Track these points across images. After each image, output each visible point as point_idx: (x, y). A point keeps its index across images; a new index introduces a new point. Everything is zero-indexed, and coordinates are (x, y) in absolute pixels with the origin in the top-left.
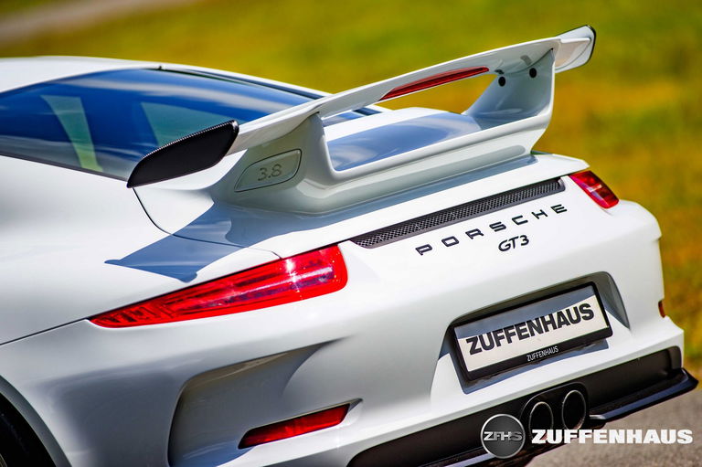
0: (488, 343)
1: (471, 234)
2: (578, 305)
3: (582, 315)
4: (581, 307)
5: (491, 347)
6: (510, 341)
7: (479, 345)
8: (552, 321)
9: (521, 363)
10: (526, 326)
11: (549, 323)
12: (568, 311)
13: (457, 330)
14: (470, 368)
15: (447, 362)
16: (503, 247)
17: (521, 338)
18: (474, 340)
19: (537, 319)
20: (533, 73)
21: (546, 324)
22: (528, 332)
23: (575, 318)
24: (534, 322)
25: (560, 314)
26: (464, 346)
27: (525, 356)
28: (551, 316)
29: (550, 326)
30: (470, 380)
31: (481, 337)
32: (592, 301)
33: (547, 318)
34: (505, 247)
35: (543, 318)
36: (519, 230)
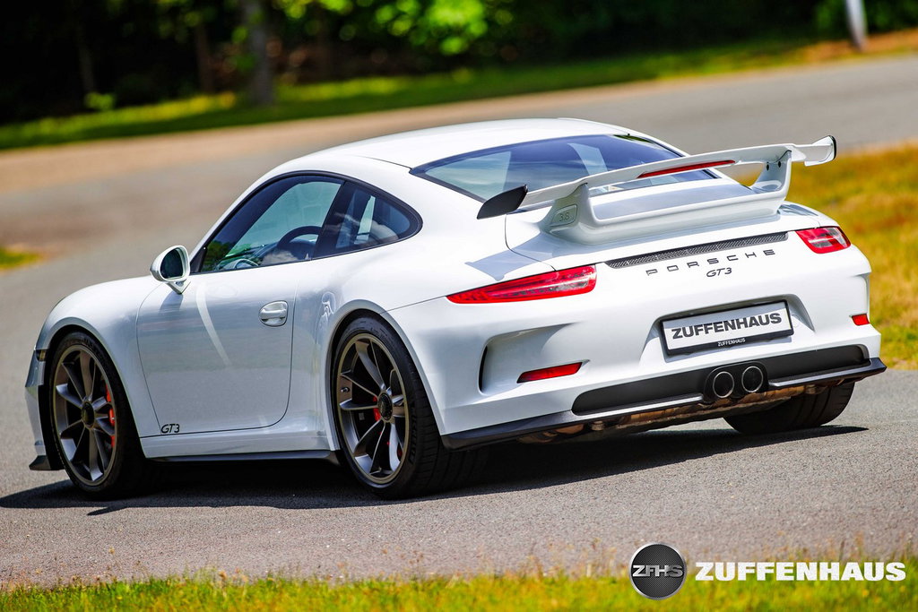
0: (688, 333)
1: (689, 265)
2: (769, 314)
3: (771, 320)
4: (772, 316)
5: (691, 335)
6: (707, 332)
7: (681, 333)
8: (745, 322)
9: (713, 347)
10: (723, 324)
11: (742, 323)
12: (760, 317)
13: (664, 324)
14: (670, 347)
15: (657, 341)
16: (710, 274)
17: (716, 331)
18: (678, 330)
19: (733, 321)
20: (780, 164)
21: (739, 324)
22: (724, 328)
23: (764, 321)
24: (730, 322)
25: (753, 318)
26: (669, 333)
27: (717, 343)
28: (745, 319)
29: (743, 326)
30: (670, 354)
31: (684, 329)
32: (782, 312)
33: (741, 320)
34: (711, 274)
35: (737, 320)
36: (728, 264)
